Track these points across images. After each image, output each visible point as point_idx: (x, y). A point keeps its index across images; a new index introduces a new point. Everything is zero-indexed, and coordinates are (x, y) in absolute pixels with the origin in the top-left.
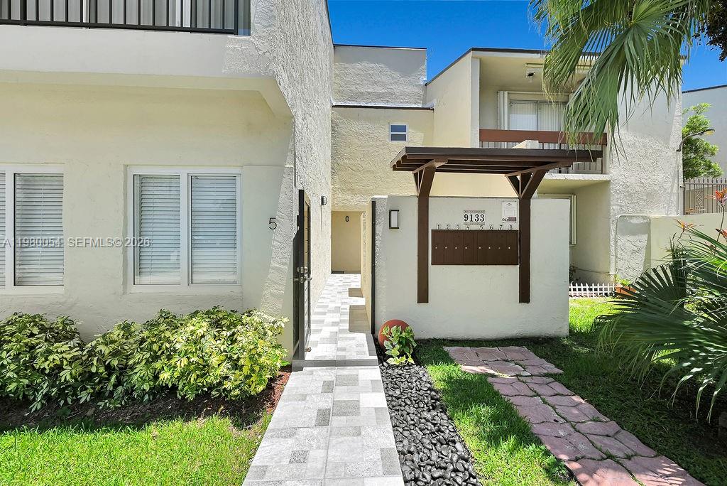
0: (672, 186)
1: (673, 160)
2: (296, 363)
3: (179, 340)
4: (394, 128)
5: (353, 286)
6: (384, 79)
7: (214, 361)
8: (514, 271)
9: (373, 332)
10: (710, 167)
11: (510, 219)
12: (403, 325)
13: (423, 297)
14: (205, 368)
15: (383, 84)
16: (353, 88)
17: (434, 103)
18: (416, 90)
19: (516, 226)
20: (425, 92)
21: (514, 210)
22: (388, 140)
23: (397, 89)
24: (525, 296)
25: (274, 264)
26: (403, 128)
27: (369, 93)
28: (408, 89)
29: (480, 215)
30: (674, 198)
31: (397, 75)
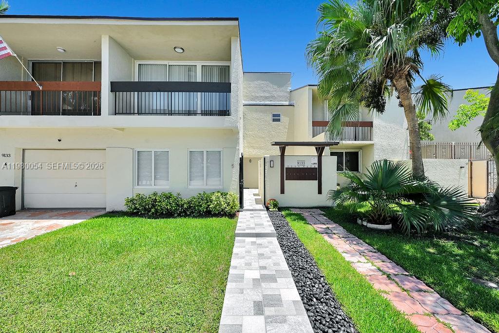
0: (405, 146)
1: (405, 134)
2: (240, 210)
3: (214, 198)
4: (274, 115)
5: (255, 193)
6: (269, 89)
7: (222, 203)
8: (316, 182)
9: (265, 204)
10: (429, 136)
11: (314, 164)
12: (275, 200)
13: (282, 192)
14: (220, 205)
15: (269, 92)
16: (253, 94)
17: (294, 102)
18: (285, 94)
19: (317, 166)
20: (291, 95)
21: (316, 160)
22: (271, 122)
23: (275, 94)
24: (320, 192)
25: (233, 179)
26: (279, 115)
27: (261, 97)
28: (281, 94)
29: (303, 162)
30: (405, 152)
31: (275, 87)
